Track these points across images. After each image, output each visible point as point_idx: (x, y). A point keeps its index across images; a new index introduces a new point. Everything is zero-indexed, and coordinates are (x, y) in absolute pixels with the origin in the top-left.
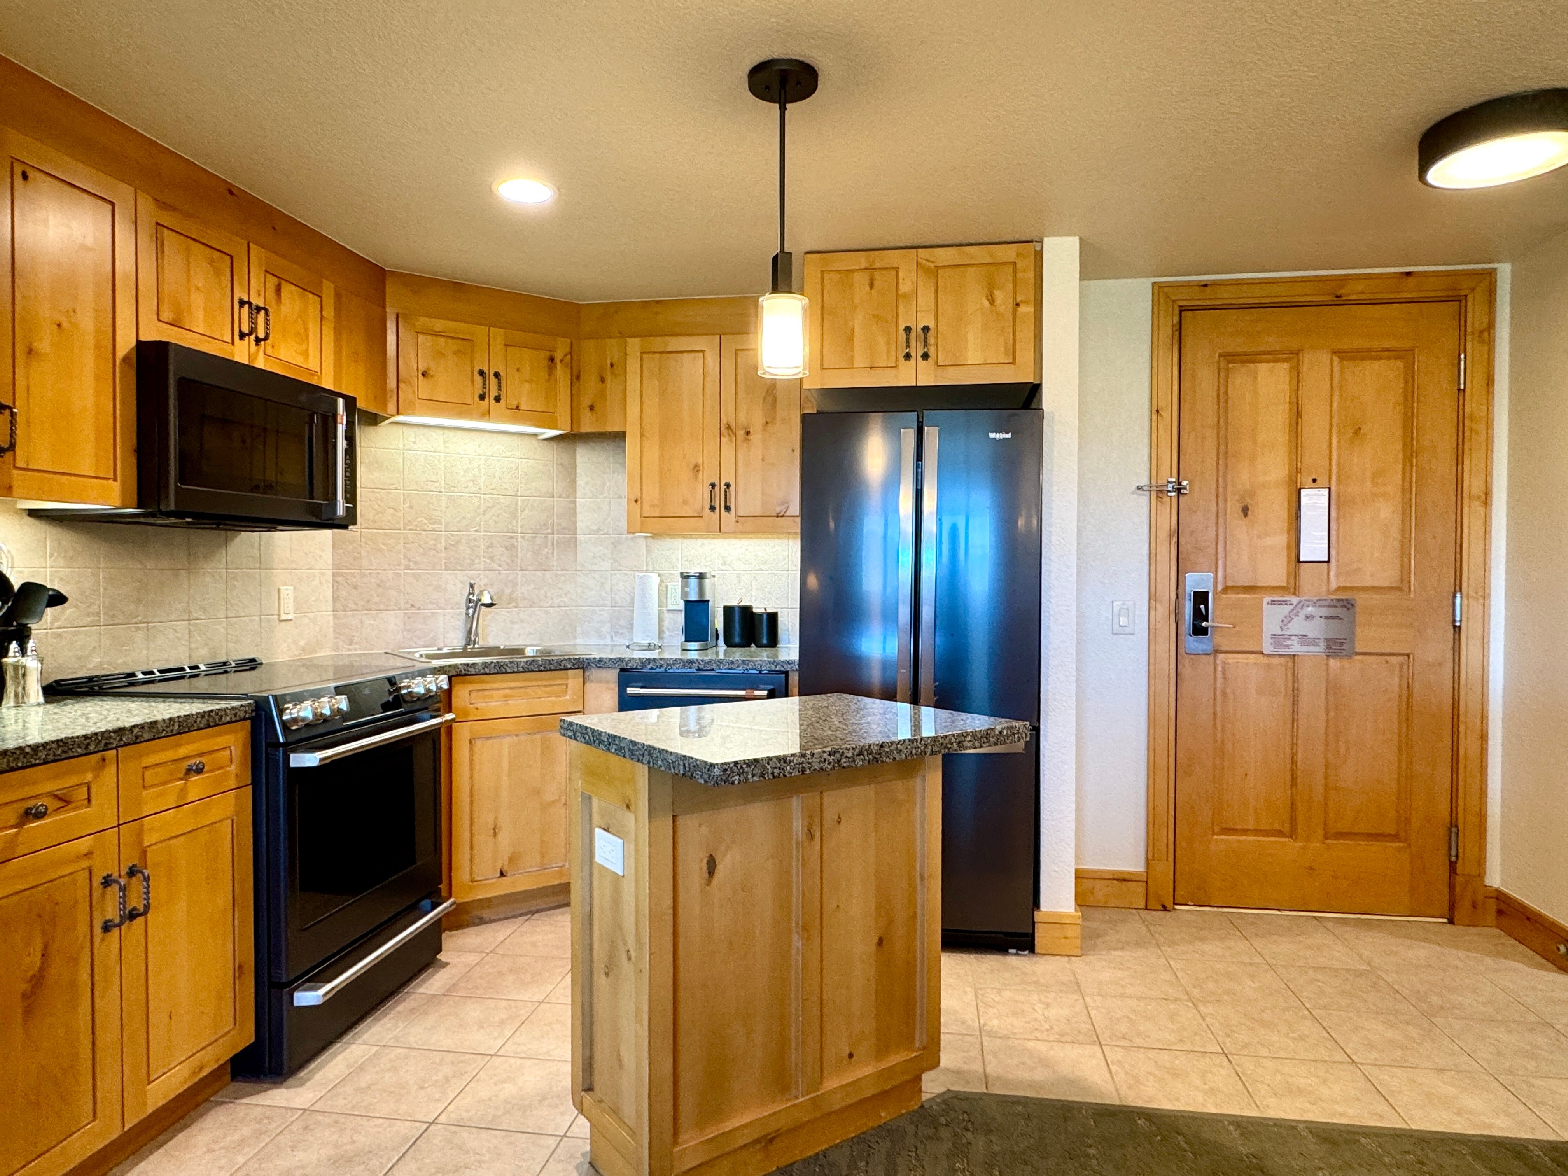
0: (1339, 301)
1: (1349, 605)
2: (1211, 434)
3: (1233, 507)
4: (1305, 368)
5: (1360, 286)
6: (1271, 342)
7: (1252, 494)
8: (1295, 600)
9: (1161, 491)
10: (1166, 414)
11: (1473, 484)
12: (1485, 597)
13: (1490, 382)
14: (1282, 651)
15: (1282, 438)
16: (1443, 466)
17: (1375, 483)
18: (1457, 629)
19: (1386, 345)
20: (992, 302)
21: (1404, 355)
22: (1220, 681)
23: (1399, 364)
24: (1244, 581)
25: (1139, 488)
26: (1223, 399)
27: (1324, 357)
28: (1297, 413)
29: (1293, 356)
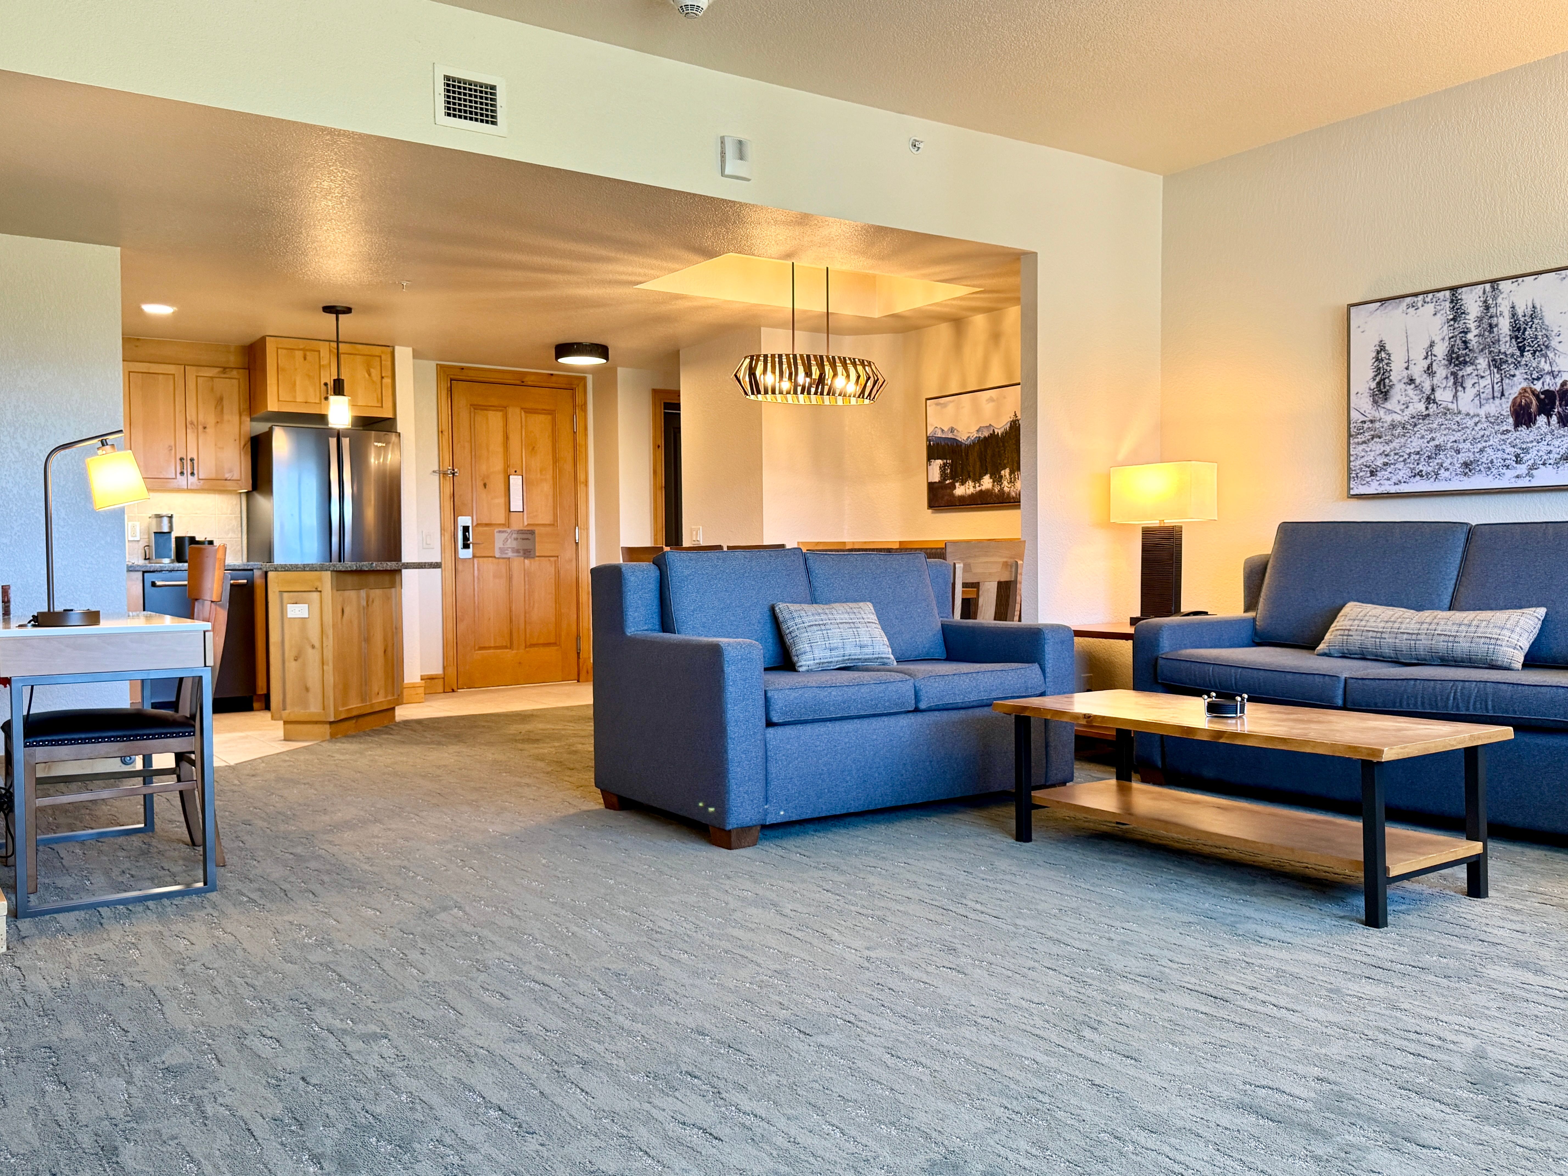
0: (523, 384)
1: (532, 533)
2: (467, 445)
3: (480, 484)
4: (510, 415)
5: (533, 378)
6: (494, 401)
7: (488, 477)
8: (509, 530)
9: (445, 474)
10: (446, 433)
11: (581, 477)
12: (588, 529)
13: (586, 429)
14: (504, 556)
15: (500, 450)
16: (568, 467)
17: (541, 473)
18: (577, 544)
19: (544, 408)
20: (370, 375)
21: (551, 412)
22: (476, 572)
23: (550, 417)
24: (485, 521)
25: (434, 472)
26: (472, 427)
27: (518, 410)
28: (507, 438)
29: (503, 409)
